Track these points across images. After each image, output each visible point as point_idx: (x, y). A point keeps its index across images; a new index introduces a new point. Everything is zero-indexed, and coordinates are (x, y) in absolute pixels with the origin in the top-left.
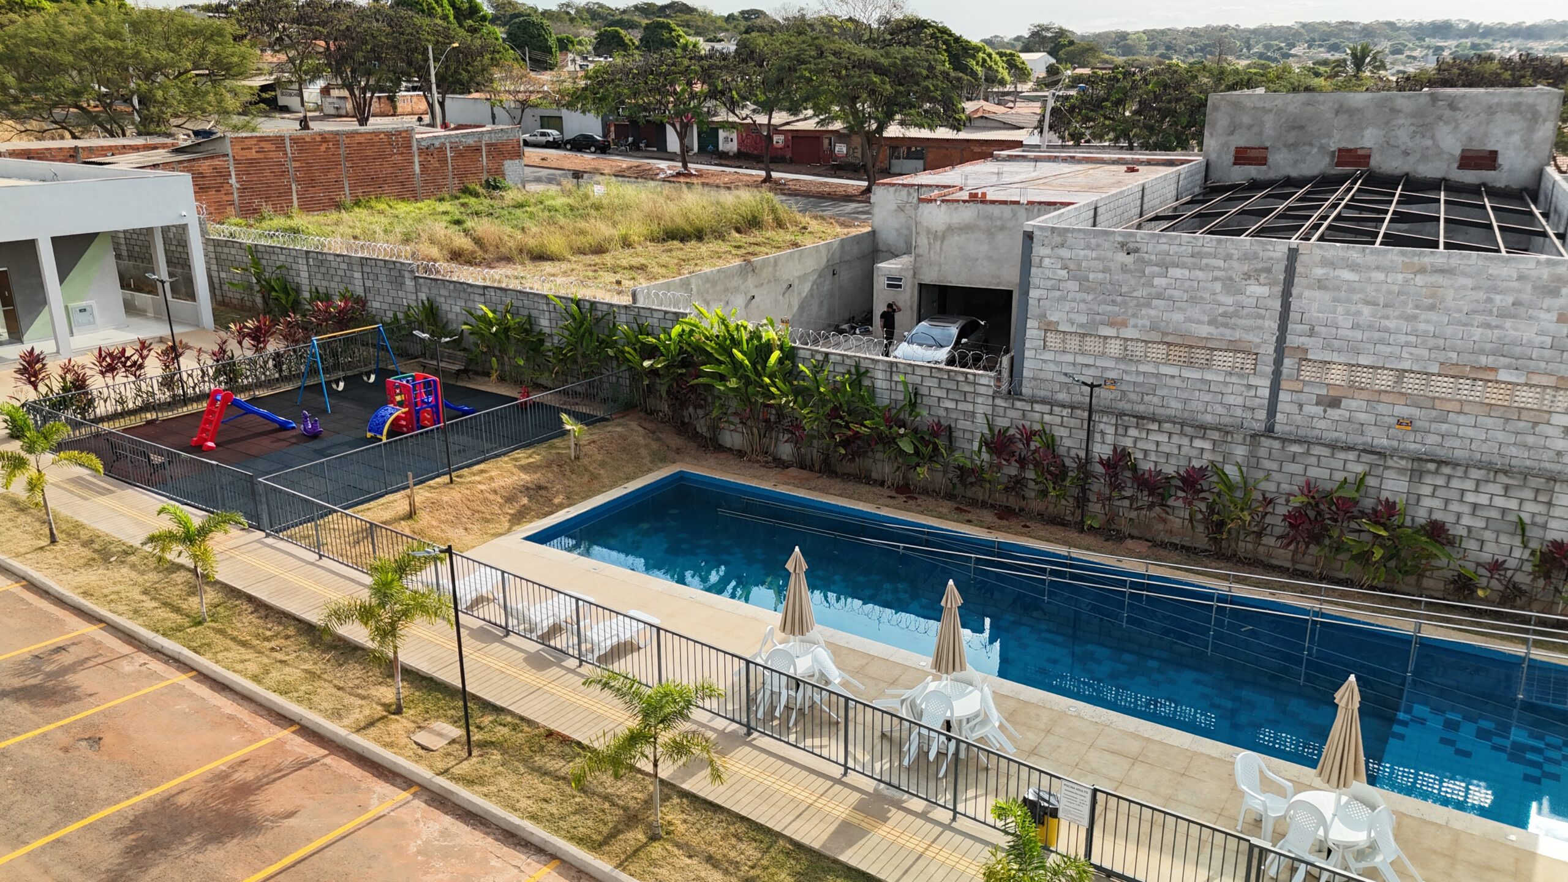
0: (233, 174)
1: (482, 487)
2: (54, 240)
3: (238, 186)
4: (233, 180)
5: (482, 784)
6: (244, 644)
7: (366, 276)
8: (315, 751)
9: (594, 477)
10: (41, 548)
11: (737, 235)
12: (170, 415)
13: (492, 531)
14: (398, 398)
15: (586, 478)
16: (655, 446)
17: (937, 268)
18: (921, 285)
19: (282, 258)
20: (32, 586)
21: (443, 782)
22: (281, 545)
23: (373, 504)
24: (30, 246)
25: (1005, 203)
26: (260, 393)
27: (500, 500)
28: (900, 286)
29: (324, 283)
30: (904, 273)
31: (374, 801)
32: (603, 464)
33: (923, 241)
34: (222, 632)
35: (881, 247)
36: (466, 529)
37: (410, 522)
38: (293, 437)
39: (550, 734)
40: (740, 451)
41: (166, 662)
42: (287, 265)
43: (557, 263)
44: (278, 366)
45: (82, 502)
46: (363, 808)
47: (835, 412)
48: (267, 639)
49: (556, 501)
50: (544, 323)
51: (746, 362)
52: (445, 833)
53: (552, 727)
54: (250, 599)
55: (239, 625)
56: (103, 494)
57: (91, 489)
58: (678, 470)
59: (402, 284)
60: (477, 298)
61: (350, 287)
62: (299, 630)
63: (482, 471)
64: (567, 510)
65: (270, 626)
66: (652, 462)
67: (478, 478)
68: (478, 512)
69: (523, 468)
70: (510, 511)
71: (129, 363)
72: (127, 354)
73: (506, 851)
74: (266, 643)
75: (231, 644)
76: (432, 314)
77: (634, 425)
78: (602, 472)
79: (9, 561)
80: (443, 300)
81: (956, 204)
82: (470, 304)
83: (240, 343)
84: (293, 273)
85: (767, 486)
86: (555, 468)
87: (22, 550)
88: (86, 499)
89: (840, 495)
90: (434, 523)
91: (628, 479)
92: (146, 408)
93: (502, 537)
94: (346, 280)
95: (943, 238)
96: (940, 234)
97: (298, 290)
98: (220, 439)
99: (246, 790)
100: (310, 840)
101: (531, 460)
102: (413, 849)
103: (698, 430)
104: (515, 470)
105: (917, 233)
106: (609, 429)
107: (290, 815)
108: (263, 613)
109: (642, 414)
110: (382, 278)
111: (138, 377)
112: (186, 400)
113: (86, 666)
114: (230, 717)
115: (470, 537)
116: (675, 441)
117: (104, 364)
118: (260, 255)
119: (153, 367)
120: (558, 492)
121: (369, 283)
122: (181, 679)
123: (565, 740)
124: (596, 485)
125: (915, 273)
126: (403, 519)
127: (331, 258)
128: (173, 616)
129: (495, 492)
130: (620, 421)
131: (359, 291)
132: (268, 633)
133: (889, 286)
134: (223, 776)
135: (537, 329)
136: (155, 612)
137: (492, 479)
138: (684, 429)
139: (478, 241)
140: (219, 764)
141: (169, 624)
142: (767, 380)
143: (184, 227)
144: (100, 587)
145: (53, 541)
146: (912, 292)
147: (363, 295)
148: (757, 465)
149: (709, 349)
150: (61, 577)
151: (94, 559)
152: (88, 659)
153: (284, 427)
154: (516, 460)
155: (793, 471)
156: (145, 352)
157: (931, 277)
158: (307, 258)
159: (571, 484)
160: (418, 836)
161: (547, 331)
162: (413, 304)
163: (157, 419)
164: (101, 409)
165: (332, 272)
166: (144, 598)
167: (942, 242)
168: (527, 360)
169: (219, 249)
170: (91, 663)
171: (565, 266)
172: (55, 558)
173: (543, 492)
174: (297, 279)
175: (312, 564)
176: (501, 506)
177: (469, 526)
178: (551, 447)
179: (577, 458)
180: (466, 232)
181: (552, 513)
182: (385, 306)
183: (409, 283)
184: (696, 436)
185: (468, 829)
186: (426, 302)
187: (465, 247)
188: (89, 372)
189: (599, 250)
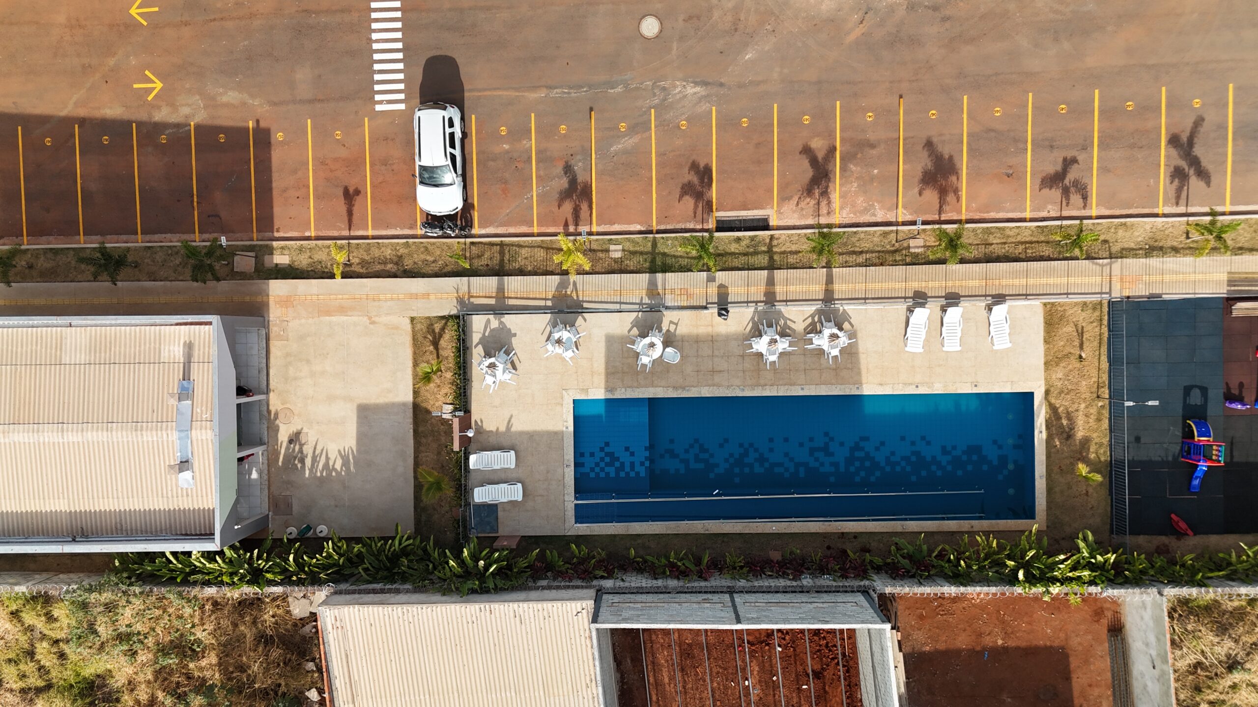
5: (881, 235)
6: (1031, 242)
8: (944, 217)
13: (1052, 389)
15: (1063, 467)
21: (894, 228)
22: (1097, 297)
27: (1070, 409)
31: (905, 212)
36: (1060, 379)
39: (882, 265)
41: (1043, 217)
46: (904, 207)
48: (1026, 248)
49: (1055, 439)
52: (874, 215)
53: (884, 267)
54: (1059, 259)
55: (1046, 248)
56: (1229, 281)
57: (1242, 281)
58: (1038, 518)
62: (1020, 258)
67: (1094, 412)
68: (1068, 393)
70: (1061, 409)
73: (854, 221)
74: (1024, 247)
75: (1035, 239)
88: (1230, 273)
90: (1070, 367)
99: (943, 193)
100: (904, 188)
101: (1092, 451)
102: (876, 204)
104: (1088, 435)
107: (920, 194)
108: (1045, 257)
113: (1064, 199)
114: (988, 212)
115: (1053, 376)
120: (1061, 443)
122: (1028, 215)
123: (875, 265)
124: (1056, 469)
129: (1077, 411)
132: (1029, 251)
134: (956, 191)
140: (963, 193)
144: (1126, 232)
151: (1155, 242)
152: (1069, 202)
154: (1100, 445)
159: (1063, 456)
160: (880, 209)
170: (1064, 201)
172: (1172, 233)
173: (1065, 435)
176: (1066, 407)
177: (1061, 382)
185: (871, 221)
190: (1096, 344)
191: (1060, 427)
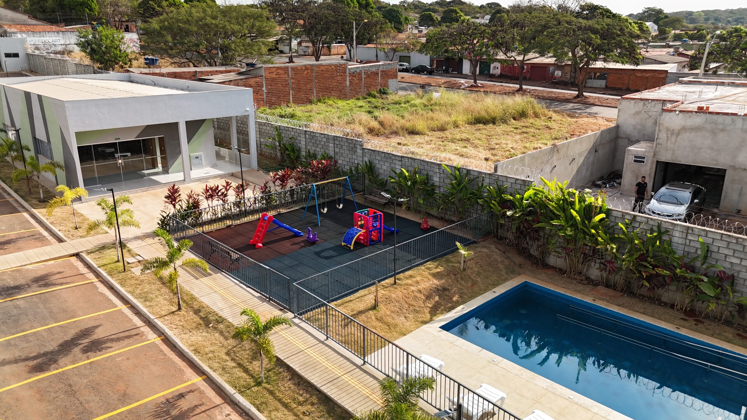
0: (264, 85)
1: (413, 288)
2: (187, 123)
3: (266, 91)
4: (264, 89)
6: (286, 406)
7: (336, 146)
9: (474, 283)
10: (173, 312)
11: (514, 121)
12: (238, 222)
13: (420, 320)
14: (359, 223)
15: (470, 284)
16: (507, 262)
17: (671, 152)
18: (657, 162)
19: (292, 133)
20: (167, 341)
22: (303, 325)
23: (352, 297)
24: (175, 125)
25: (727, 114)
26: (283, 211)
27: (423, 297)
28: (643, 162)
29: (313, 148)
30: (647, 154)
32: (478, 274)
33: (663, 135)
34: (271, 393)
35: (621, 135)
36: (405, 317)
37: (375, 311)
38: (302, 242)
40: (560, 269)
41: (241, 415)
42: (295, 137)
43: (422, 136)
44: (292, 195)
45: (194, 280)
47: (643, 258)
48: (300, 404)
49: (455, 299)
50: (436, 179)
51: (578, 218)
54: (289, 368)
55: (283, 388)
56: (206, 276)
57: (199, 271)
58: (524, 281)
59: (355, 152)
60: (397, 162)
61: (327, 151)
62: (319, 399)
63: (411, 276)
64: (462, 306)
65: (301, 392)
66: (507, 273)
67: (409, 281)
68: (412, 305)
69: (436, 276)
70: (429, 305)
71: (220, 194)
72: (219, 189)
74: (300, 408)
75: (280, 406)
76: (371, 168)
77: (493, 247)
78: (479, 279)
79: (156, 320)
80: (377, 162)
81: (690, 114)
82: (393, 165)
83: (274, 183)
84: (297, 141)
85: (588, 300)
86: (452, 276)
87: (163, 313)
88: (197, 279)
89: (643, 313)
90: (388, 313)
91: (496, 285)
92: (226, 217)
93: (427, 325)
94: (325, 147)
95: (678, 134)
96: (676, 132)
97: (299, 150)
98: (265, 241)
101: (439, 270)
103: (532, 252)
104: (430, 277)
105: (659, 130)
106: (479, 249)
108: (296, 381)
109: (495, 239)
110: (345, 148)
111: (224, 201)
112: (246, 213)
113: (195, 412)
115: (408, 323)
116: (519, 259)
117: (208, 194)
118: (281, 131)
119: (232, 197)
120: (455, 293)
121: (337, 150)
124: (476, 289)
125: (655, 155)
126: (370, 309)
127: (318, 135)
128: (244, 375)
129: (420, 291)
130: (483, 243)
131: (332, 154)
132: (301, 399)
133: (635, 161)
135: (431, 182)
136: (234, 370)
137: (418, 282)
138: (524, 252)
139: (381, 123)
141: (242, 383)
142: (593, 231)
143: (247, 117)
144: (204, 346)
145: (180, 309)
146: (652, 166)
147: (333, 156)
148: (575, 282)
149: (551, 207)
150: (183, 336)
151: (201, 324)
152: (196, 406)
153: (297, 235)
154: (428, 269)
155: (602, 289)
156: (228, 187)
157: (666, 157)
158: (305, 134)
159: (462, 287)
161: (437, 184)
162: (361, 163)
163: (232, 225)
164: (206, 217)
165: (318, 142)
166: (227, 358)
167: (677, 136)
168: (424, 200)
169: (261, 127)
170: (198, 411)
171: (427, 138)
172: (180, 320)
173: (447, 293)
174: (299, 145)
175: (323, 343)
176: (424, 302)
177: (408, 315)
178: (448, 261)
179: (464, 270)
180: (376, 118)
181: (453, 308)
182: (345, 163)
183: (359, 151)
184: (530, 257)
186: (368, 163)
187: (376, 126)
188: (201, 198)
189: (442, 129)
190: (351, 304)
191: (444, 299)
